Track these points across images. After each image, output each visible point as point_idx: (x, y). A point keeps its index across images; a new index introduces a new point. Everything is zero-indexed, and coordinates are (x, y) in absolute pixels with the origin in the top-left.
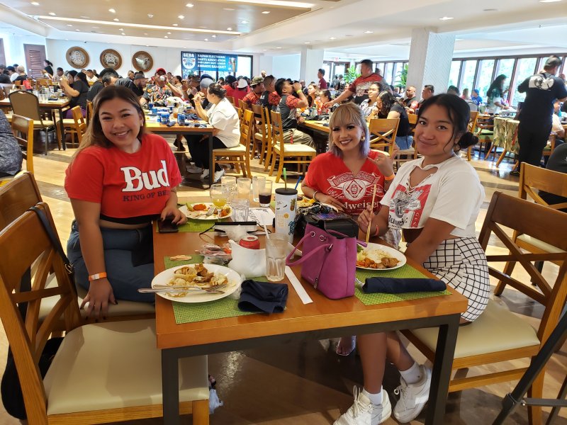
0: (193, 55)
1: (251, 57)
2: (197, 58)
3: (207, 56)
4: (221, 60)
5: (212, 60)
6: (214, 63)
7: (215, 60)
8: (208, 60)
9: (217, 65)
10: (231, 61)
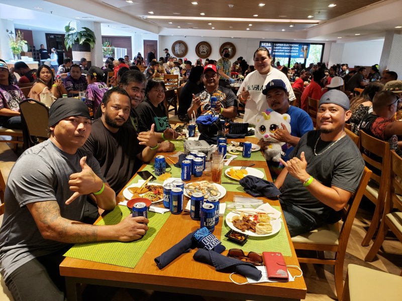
0: (270, 45)
1: (323, 44)
2: (273, 46)
3: (282, 45)
4: (295, 48)
5: (286, 48)
6: (288, 51)
7: (289, 48)
8: (283, 48)
9: (290, 52)
10: (303, 48)
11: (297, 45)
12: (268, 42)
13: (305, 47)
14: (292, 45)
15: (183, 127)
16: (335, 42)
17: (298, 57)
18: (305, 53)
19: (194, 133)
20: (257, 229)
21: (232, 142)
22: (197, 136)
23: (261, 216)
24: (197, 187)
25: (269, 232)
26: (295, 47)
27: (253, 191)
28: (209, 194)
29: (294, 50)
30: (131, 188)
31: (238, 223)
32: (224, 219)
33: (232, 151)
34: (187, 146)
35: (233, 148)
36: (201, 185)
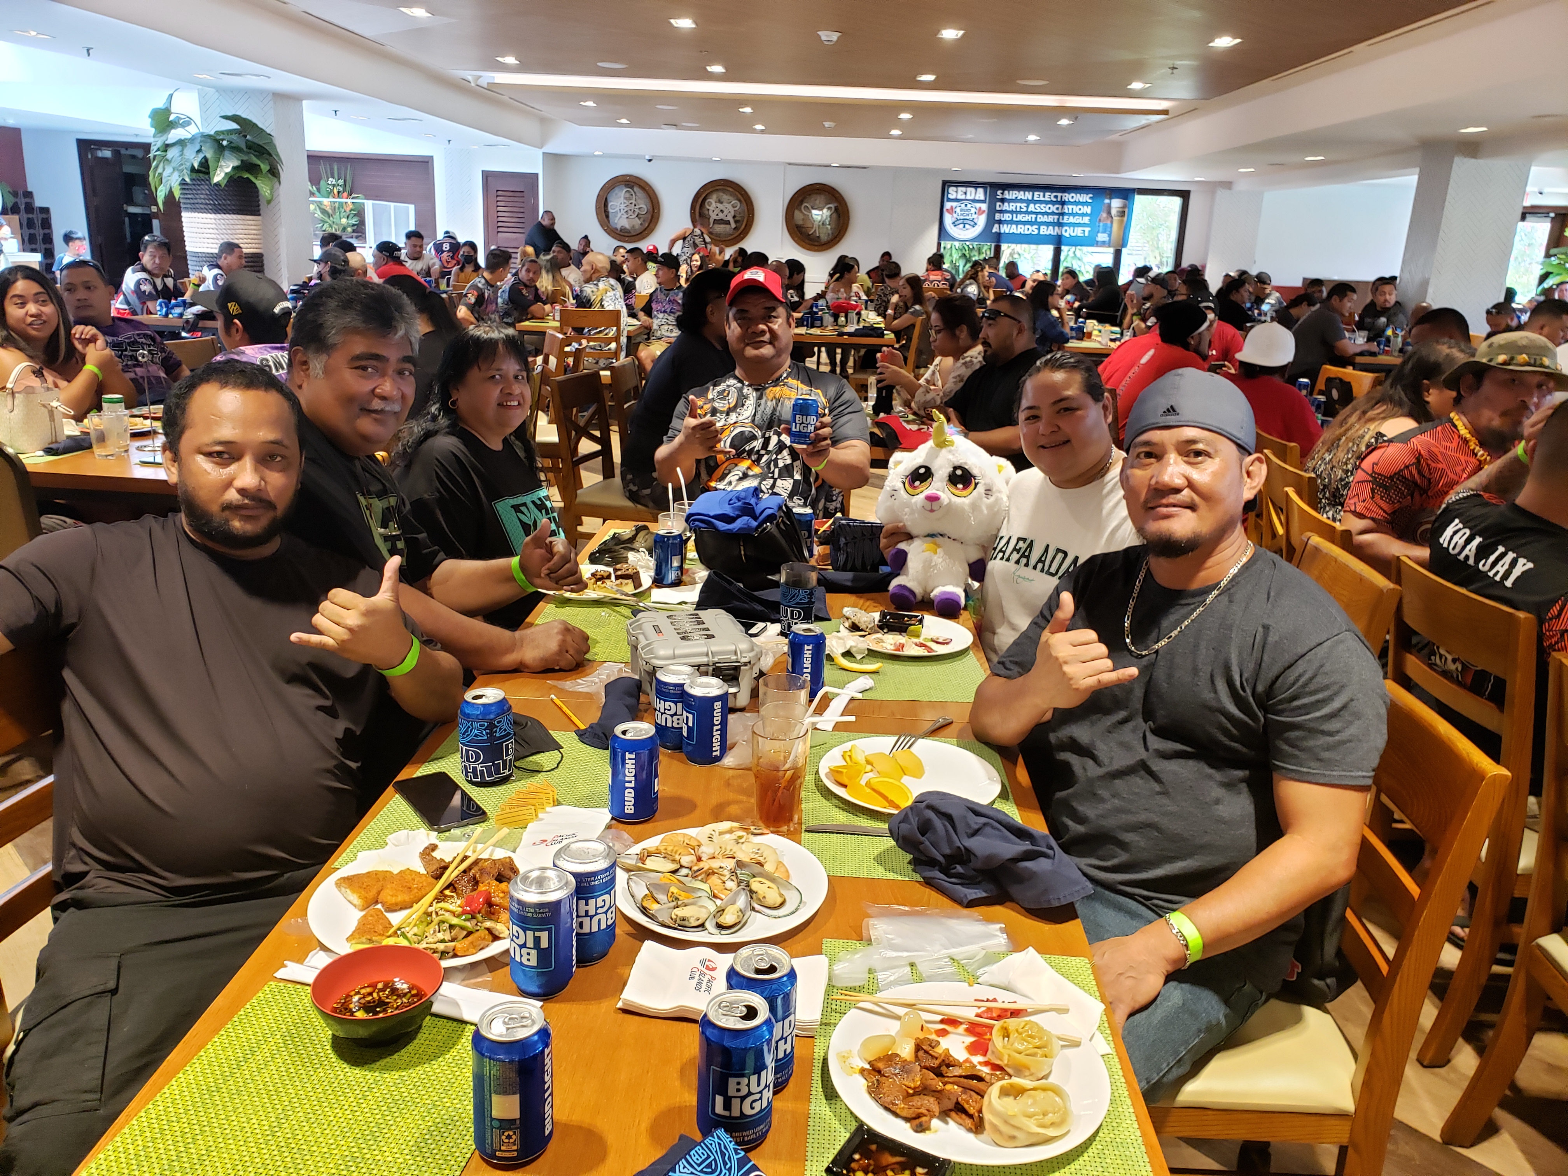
0: (980, 194)
1: (1185, 195)
2: (992, 201)
3: (1028, 195)
4: (1076, 209)
5: (1044, 208)
6: (1051, 219)
7: (1053, 208)
8: (1032, 208)
9: (1060, 225)
10: (1109, 208)
11: (1085, 198)
12: (975, 185)
13: (1116, 204)
14: (1067, 197)
15: (628, 543)
16: (1228, 185)
17: (1090, 241)
18: (1115, 226)
19: (681, 568)
20: (987, 1116)
21: (847, 611)
22: (693, 583)
23: (1006, 1034)
24: (686, 860)
25: (1051, 1132)
26: (1076, 203)
27: (958, 876)
28: (742, 901)
29: (1074, 215)
30: (349, 882)
31: (896, 1083)
32: (819, 1054)
33: (848, 654)
34: (643, 641)
35: (853, 641)
36: (706, 850)
